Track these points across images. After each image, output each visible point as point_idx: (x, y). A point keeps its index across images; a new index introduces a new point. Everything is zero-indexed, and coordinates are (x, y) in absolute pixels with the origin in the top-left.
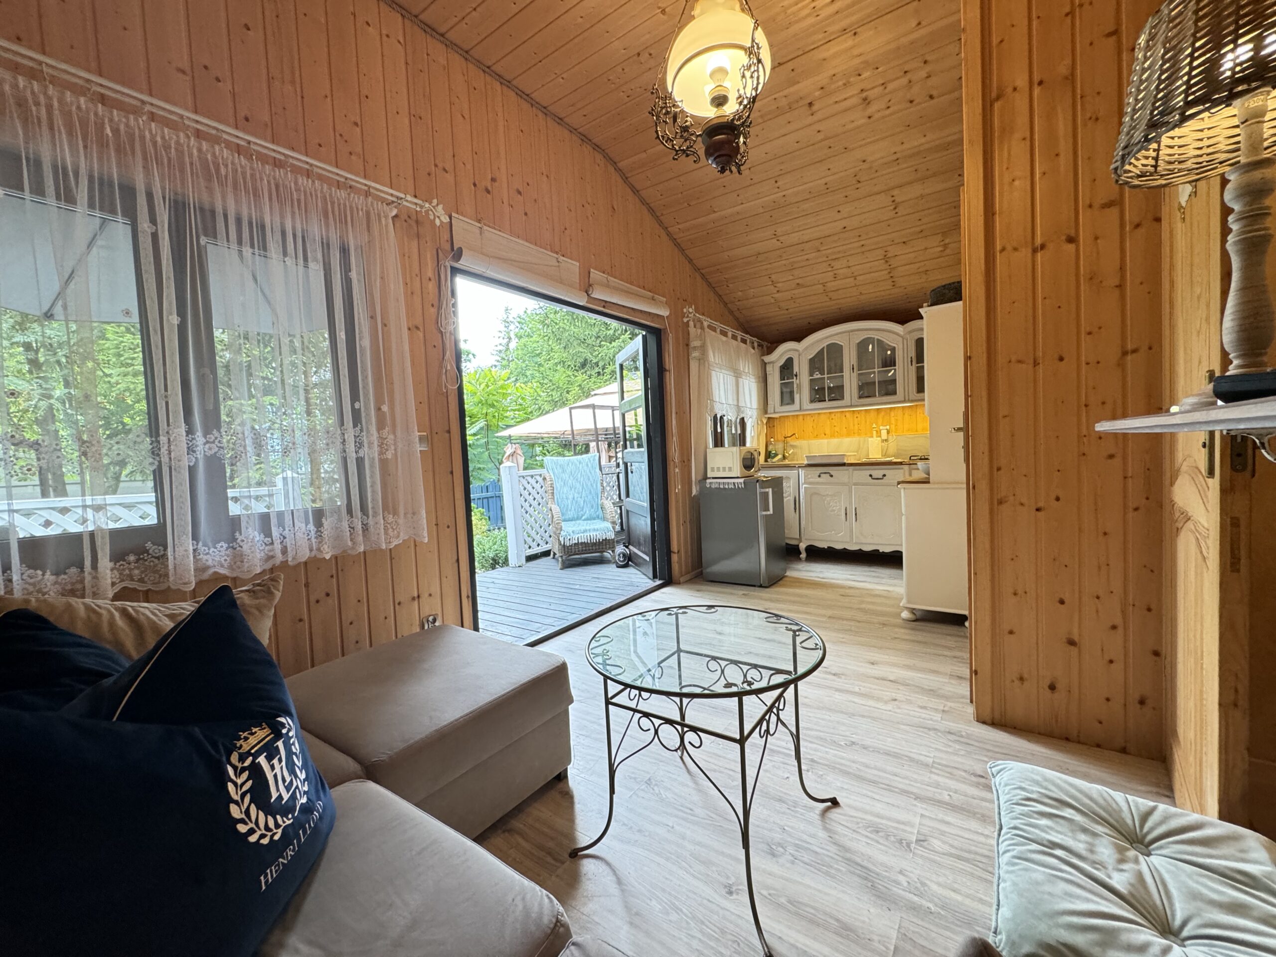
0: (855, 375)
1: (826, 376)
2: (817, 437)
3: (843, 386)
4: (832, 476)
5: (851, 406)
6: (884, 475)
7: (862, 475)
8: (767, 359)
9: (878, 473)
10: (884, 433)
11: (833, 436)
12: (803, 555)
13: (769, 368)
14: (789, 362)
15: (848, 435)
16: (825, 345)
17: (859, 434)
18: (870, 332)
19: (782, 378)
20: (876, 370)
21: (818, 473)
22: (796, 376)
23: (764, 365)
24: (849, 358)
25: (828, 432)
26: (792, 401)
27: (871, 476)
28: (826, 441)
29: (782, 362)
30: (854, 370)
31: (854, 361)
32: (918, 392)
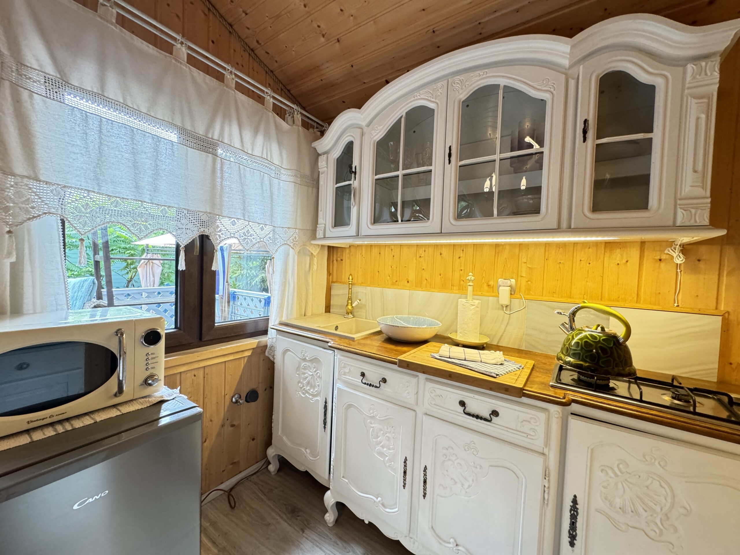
1: (400, 173)
2: (395, 284)
3: (429, 192)
4: (384, 380)
5: (440, 234)
6: (495, 413)
8: (319, 145)
9: (479, 403)
10: (504, 292)
11: (419, 285)
12: (330, 517)
13: (322, 163)
14: (349, 148)
19: (338, 180)
20: (497, 156)
22: (355, 173)
23: (316, 156)
24: (443, 136)
25: (412, 277)
26: (349, 220)
27: (462, 404)
28: (406, 293)
29: (337, 153)
30: (453, 158)
31: (453, 141)
32: (596, 208)
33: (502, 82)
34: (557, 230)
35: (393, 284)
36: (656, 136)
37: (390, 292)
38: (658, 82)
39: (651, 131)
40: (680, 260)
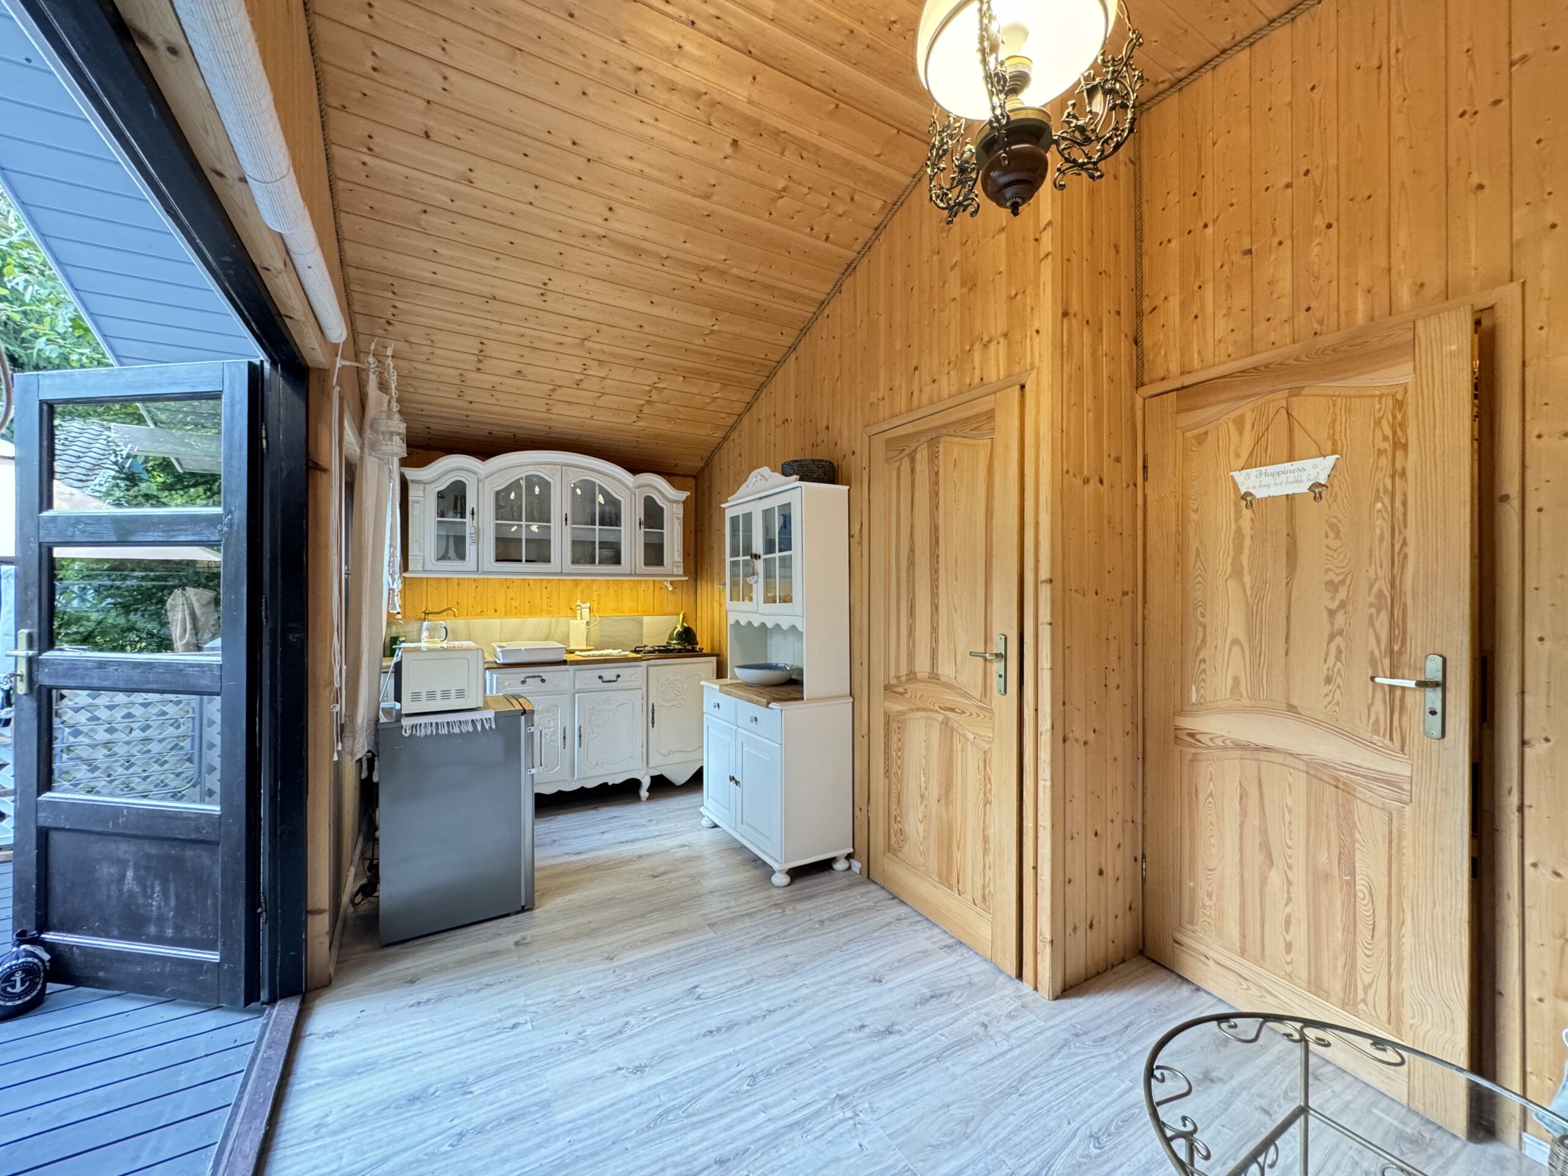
0: (567, 530)
3: (549, 541)
4: (543, 681)
5: (561, 574)
6: (618, 676)
7: (588, 677)
8: (411, 473)
9: (609, 673)
10: (586, 612)
13: (413, 493)
14: (458, 487)
15: (532, 613)
16: (523, 475)
17: (549, 613)
18: (591, 473)
19: (441, 514)
20: (597, 527)
21: (522, 677)
22: (471, 513)
24: (560, 505)
26: (461, 556)
27: (600, 677)
28: (496, 621)
29: (443, 485)
30: (569, 522)
31: (567, 509)
32: (646, 564)
33: (598, 482)
34: (630, 575)
35: (477, 614)
36: (665, 531)
37: (478, 623)
38: (665, 507)
39: (662, 528)
40: (670, 589)
